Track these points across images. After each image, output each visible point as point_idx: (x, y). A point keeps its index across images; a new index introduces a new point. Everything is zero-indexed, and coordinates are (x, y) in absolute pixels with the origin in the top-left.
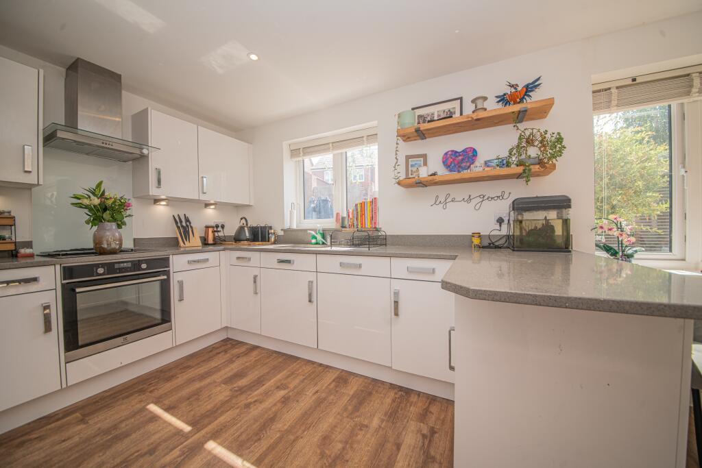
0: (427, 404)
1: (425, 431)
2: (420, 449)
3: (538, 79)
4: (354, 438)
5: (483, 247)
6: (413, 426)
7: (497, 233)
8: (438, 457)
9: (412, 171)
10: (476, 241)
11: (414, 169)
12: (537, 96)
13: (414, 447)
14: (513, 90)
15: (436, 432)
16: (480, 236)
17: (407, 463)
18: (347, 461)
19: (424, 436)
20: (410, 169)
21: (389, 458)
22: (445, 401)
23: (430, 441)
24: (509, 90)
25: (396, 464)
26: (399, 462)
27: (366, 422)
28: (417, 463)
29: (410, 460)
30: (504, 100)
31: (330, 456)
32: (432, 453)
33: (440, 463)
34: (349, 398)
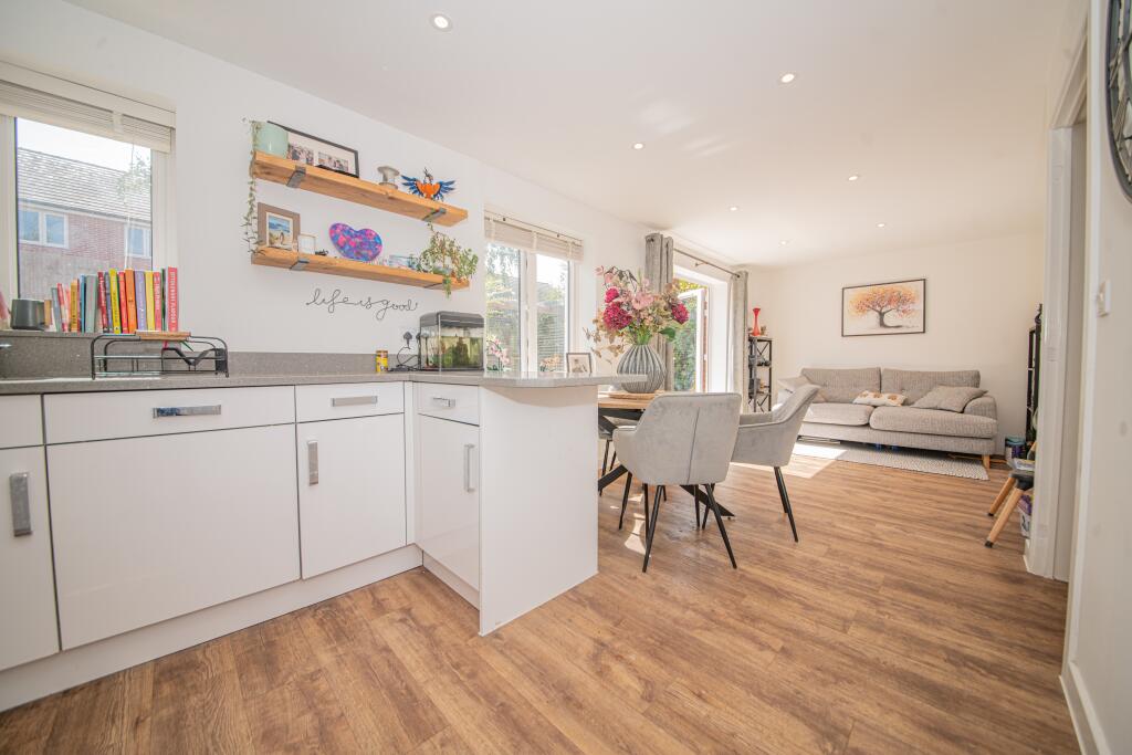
0: (370, 596)
1: (398, 616)
2: (412, 632)
3: (452, 183)
4: (317, 694)
5: (392, 370)
6: (379, 624)
7: (405, 352)
8: (434, 622)
9: (271, 235)
10: (383, 362)
11: (277, 233)
12: (449, 200)
13: (404, 636)
14: (428, 181)
15: (410, 610)
16: (387, 357)
17: (413, 652)
18: (342, 715)
19: (403, 621)
20: (268, 230)
21: (390, 666)
22: (387, 582)
23: (413, 619)
24: (421, 178)
25: (404, 662)
26: (404, 658)
27: (311, 669)
28: (422, 642)
29: (413, 648)
30: (412, 183)
31: (307, 738)
32: (426, 623)
33: (442, 624)
34: (236, 675)
